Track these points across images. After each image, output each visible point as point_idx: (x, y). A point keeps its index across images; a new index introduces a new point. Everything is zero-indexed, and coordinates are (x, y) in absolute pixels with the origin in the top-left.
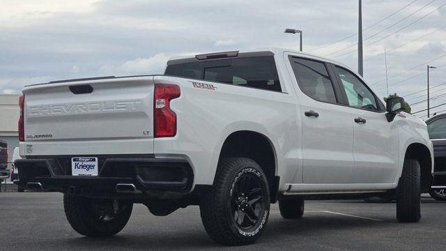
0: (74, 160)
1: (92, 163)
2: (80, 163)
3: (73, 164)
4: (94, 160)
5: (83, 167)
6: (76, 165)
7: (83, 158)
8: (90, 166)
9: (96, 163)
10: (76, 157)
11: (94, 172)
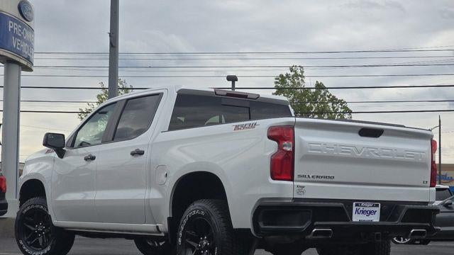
0: (357, 205)
1: (374, 209)
2: (361, 208)
3: (354, 208)
4: (377, 206)
5: (363, 212)
6: (357, 211)
7: (366, 204)
8: (371, 212)
9: (378, 209)
10: (359, 202)
11: (375, 218)
